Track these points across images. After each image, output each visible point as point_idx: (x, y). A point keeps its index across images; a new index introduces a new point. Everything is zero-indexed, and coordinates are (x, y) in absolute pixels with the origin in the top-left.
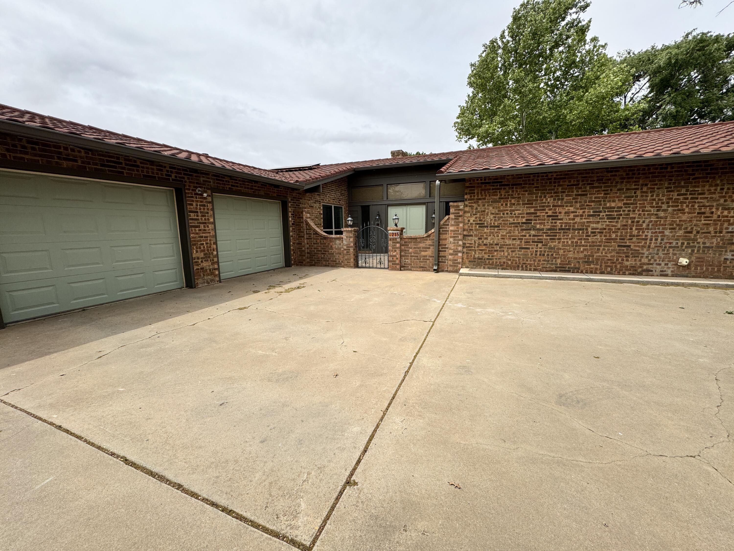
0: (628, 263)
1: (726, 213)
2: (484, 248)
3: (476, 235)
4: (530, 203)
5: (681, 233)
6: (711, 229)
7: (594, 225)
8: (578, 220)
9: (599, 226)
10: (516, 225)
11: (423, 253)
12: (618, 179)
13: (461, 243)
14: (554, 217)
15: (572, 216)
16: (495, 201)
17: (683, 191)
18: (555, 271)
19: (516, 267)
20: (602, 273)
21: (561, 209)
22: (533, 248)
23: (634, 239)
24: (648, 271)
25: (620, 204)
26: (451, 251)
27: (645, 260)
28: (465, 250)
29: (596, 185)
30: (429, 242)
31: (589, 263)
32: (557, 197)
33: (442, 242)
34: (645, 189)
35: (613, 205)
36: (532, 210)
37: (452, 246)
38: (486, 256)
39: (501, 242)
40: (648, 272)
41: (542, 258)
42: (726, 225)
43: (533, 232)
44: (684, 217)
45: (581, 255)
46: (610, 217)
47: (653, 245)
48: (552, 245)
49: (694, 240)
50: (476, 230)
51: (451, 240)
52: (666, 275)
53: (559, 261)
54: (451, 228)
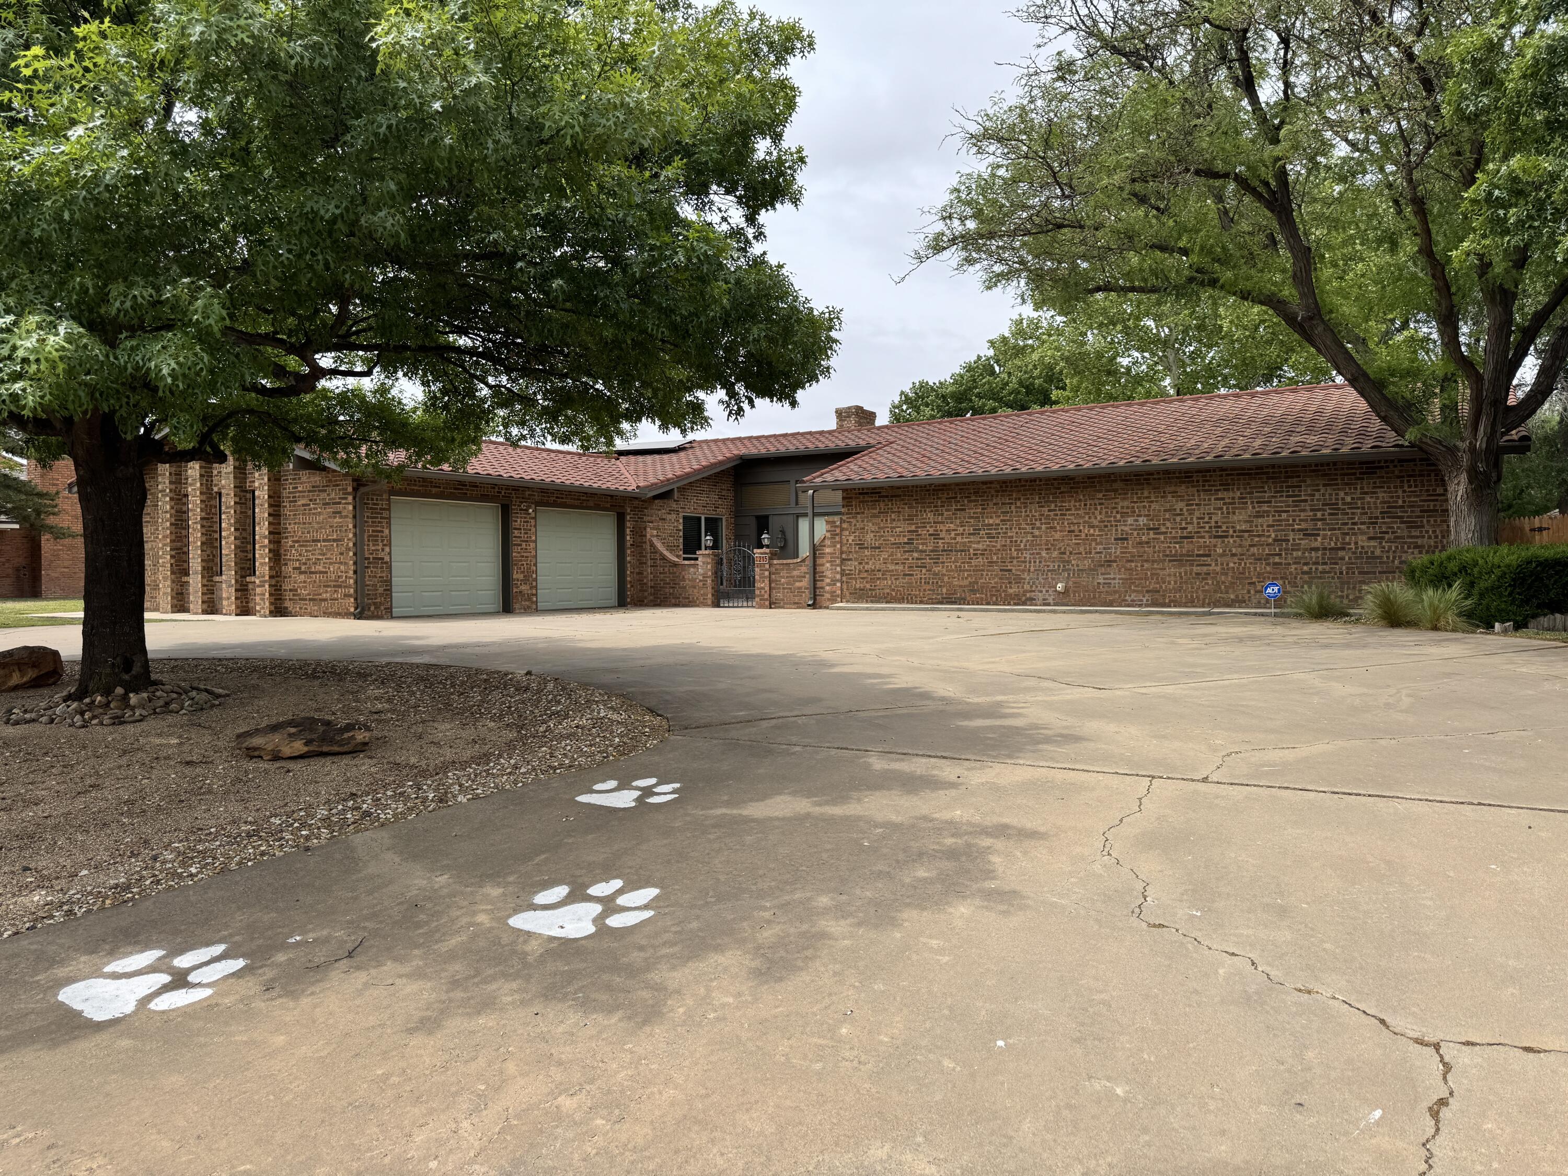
0: (1011, 591)
1: (1092, 531)
2: (865, 575)
3: (856, 559)
4: (910, 519)
5: (1055, 554)
6: (1082, 549)
7: (975, 546)
8: (959, 539)
9: (980, 546)
10: (897, 545)
11: (798, 584)
12: (993, 492)
13: (838, 569)
14: (936, 536)
15: (953, 535)
16: (874, 516)
17: (1053, 506)
18: (942, 603)
19: (901, 600)
20: (988, 604)
21: (941, 527)
22: (918, 574)
23: (1015, 562)
24: (1032, 599)
25: (998, 521)
26: (828, 581)
27: (1027, 587)
28: (844, 579)
29: (973, 498)
30: (804, 569)
31: (974, 591)
32: (937, 513)
33: (819, 569)
34: (1018, 504)
35: (991, 521)
36: (913, 528)
37: (828, 573)
38: (868, 586)
39: (883, 567)
40: (1031, 601)
41: (928, 587)
42: (1093, 544)
43: (916, 555)
44: (1057, 536)
45: (966, 582)
46: (990, 536)
47: (1032, 569)
48: (936, 569)
49: (1069, 562)
50: (856, 552)
51: (828, 565)
52: (1049, 605)
53: (944, 590)
54: (828, 550)
